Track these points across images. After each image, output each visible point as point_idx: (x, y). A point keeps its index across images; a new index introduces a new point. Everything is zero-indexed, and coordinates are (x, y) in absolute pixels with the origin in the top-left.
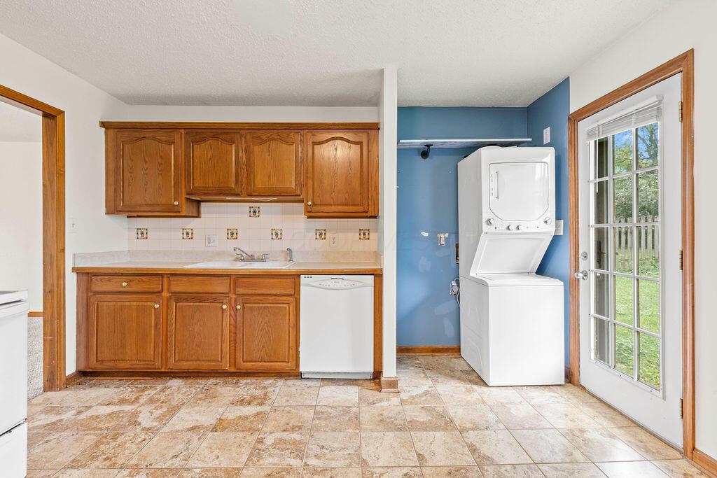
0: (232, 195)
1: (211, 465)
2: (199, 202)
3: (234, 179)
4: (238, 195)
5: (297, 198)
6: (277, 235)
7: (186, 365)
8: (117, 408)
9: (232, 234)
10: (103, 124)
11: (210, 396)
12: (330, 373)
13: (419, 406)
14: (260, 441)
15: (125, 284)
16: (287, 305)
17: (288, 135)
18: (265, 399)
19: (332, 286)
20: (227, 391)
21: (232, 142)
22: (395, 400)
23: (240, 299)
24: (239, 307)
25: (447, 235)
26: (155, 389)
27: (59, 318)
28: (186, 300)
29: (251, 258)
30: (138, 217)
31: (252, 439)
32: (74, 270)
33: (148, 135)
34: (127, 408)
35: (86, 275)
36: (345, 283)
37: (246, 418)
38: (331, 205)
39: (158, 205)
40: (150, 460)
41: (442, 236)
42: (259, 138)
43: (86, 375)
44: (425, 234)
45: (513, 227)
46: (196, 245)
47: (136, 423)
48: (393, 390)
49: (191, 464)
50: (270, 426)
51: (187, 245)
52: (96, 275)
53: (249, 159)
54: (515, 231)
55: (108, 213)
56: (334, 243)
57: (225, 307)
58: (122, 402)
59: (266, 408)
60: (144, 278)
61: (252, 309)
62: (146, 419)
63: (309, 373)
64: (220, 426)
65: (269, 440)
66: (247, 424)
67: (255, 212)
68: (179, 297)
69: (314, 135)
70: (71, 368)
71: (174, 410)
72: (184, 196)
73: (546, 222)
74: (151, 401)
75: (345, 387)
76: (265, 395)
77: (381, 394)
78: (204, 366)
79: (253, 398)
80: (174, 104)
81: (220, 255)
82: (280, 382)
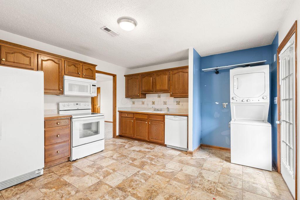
0: (151, 92)
1: (133, 157)
2: (145, 94)
3: (151, 87)
4: (152, 92)
5: (168, 92)
6: (165, 103)
7: (138, 137)
8: (123, 144)
9: (153, 103)
10: (125, 76)
11: (141, 145)
12: (174, 147)
13: (195, 161)
14: (145, 156)
15: (127, 115)
16: (162, 124)
17: (165, 73)
18: (153, 149)
19: (174, 119)
20: (146, 145)
21: (151, 76)
22: (189, 158)
23: (150, 121)
24: (150, 123)
25: (227, 104)
26: (131, 142)
27: (115, 122)
28: (138, 120)
29: (158, 110)
30: (133, 98)
31: (144, 155)
32: (118, 111)
33: (133, 77)
34: (124, 144)
35: (121, 113)
36: (178, 118)
37: (146, 151)
38: (178, 93)
39: (135, 95)
40: (123, 153)
41: (225, 104)
42: (158, 74)
43: (120, 136)
44: (217, 103)
45: (245, 100)
46: (145, 106)
47: (124, 147)
48: (191, 155)
49: (129, 156)
50: (150, 154)
51: (143, 106)
52: (122, 112)
53: (155, 81)
54: (246, 102)
55: (126, 98)
56: (182, 106)
57: (146, 123)
58: (124, 143)
59: (152, 151)
60: (130, 114)
61: (153, 124)
62: (126, 147)
63: (169, 145)
64: (140, 151)
65: (147, 156)
66: (145, 152)
67: (159, 96)
68: (137, 119)
69: (173, 72)
70: (117, 134)
71: (132, 146)
72: (140, 93)
73: (263, 98)
74: (129, 144)
75: (177, 151)
76: (154, 148)
77: (187, 155)
78: (142, 138)
79: (151, 148)
80: (140, 67)
81: (150, 109)
82: (160, 147)
